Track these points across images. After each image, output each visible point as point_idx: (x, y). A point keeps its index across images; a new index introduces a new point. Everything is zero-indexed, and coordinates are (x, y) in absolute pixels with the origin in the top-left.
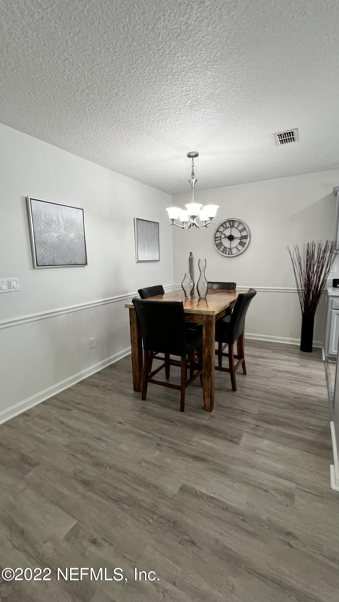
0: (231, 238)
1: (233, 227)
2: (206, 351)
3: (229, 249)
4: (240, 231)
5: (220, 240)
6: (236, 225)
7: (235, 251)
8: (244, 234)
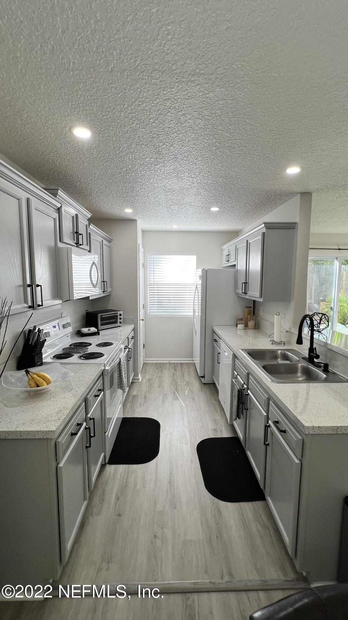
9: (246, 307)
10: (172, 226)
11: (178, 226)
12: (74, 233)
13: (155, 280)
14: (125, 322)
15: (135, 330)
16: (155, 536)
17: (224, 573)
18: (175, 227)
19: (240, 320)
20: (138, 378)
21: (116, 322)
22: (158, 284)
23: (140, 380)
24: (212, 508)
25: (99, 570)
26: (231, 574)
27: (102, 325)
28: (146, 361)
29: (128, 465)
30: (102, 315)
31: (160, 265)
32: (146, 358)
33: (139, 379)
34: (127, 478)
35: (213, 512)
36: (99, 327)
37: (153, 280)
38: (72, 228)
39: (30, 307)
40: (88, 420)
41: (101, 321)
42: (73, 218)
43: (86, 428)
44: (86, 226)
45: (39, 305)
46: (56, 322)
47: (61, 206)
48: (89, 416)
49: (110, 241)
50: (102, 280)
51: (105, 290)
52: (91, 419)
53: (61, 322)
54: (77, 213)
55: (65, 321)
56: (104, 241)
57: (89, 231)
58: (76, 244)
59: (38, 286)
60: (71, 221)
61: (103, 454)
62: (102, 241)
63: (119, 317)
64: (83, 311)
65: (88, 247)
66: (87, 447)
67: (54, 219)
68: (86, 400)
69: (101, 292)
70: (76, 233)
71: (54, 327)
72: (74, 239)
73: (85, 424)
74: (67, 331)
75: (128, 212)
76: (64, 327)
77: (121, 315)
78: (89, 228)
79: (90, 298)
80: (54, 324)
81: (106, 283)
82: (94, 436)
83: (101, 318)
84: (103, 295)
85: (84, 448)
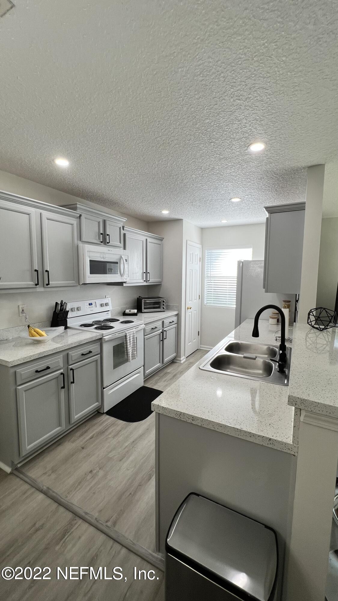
9: (285, 301)
10: (221, 221)
11: (227, 221)
12: (100, 234)
13: (212, 273)
14: (168, 308)
15: (178, 316)
16: (91, 471)
17: (111, 519)
18: (224, 222)
19: (275, 314)
20: (180, 359)
21: (159, 308)
22: (214, 277)
23: (182, 362)
24: (147, 473)
25: (45, 474)
26: (115, 524)
27: (145, 309)
28: (201, 347)
29: (117, 419)
30: (145, 300)
31: (219, 259)
32: (201, 344)
33: (180, 361)
34: (109, 427)
35: (145, 476)
36: (143, 310)
37: (210, 273)
38: (97, 230)
39: (36, 285)
40: (69, 370)
41: (144, 305)
42: (99, 223)
43: (62, 374)
44: (120, 228)
45: (47, 285)
46: (95, 301)
47: (80, 216)
48: (70, 367)
49: (161, 240)
50: (144, 271)
51: (148, 280)
52: (71, 369)
53: (99, 302)
54: (105, 219)
55: (104, 301)
56: (149, 240)
57: (125, 232)
58: (102, 242)
59: (47, 271)
60: (97, 225)
61: (97, 403)
62: (146, 239)
63: (162, 303)
64: (136, 296)
65: (122, 245)
66: (62, 388)
67: (72, 225)
68: (68, 354)
69: (142, 281)
70: (101, 234)
71: (90, 304)
72: (99, 239)
73: (62, 371)
74: (105, 308)
75: (165, 213)
76: (102, 305)
77: (164, 302)
78: (123, 229)
79: (124, 285)
80: (90, 302)
81: (148, 274)
82: (73, 382)
83: (144, 303)
84: (145, 284)
85: (60, 387)
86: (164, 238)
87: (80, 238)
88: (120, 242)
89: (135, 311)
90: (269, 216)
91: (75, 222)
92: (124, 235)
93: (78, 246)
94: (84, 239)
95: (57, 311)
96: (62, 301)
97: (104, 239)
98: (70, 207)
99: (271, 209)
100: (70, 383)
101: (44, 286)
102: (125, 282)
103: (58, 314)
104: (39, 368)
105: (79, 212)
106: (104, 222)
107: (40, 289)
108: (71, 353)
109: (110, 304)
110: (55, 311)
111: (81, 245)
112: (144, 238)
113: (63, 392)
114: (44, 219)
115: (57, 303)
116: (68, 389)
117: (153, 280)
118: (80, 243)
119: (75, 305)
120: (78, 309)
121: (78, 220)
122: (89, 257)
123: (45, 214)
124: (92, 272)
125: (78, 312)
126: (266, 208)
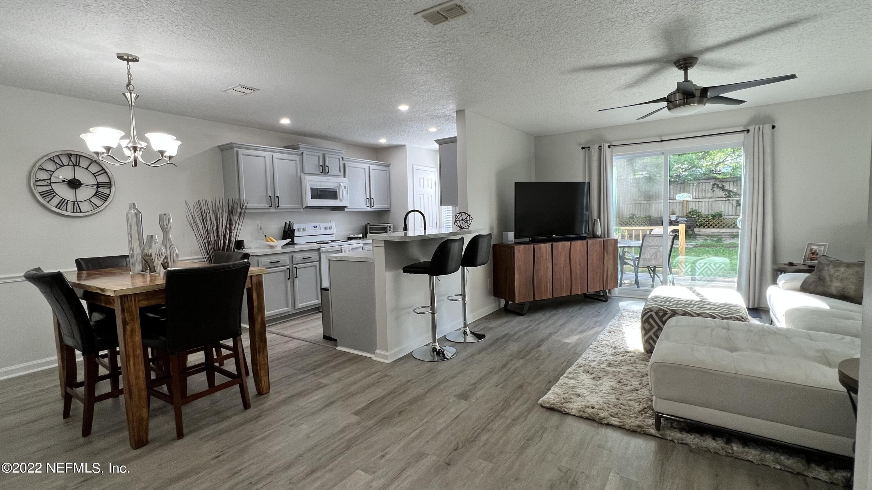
0: (74, 184)
1: (79, 166)
2: (259, 318)
3: (74, 202)
4: (93, 174)
5: (50, 185)
6: (84, 163)
7: (85, 207)
8: (102, 179)
12: (319, 166)
27: (370, 233)
30: (371, 226)
36: (369, 235)
38: (317, 163)
39: (270, 207)
40: (294, 268)
41: (370, 231)
42: (319, 157)
43: (288, 269)
44: (339, 159)
45: (278, 207)
46: (319, 224)
47: (302, 153)
48: (295, 266)
49: (388, 166)
50: (368, 197)
51: (372, 205)
52: (295, 267)
53: (323, 225)
54: (324, 153)
55: (328, 225)
56: (372, 167)
57: (344, 162)
58: (321, 173)
59: (277, 197)
60: (317, 159)
61: (317, 301)
62: (369, 167)
63: (388, 228)
64: (364, 223)
65: (342, 173)
66: (289, 279)
67: (296, 161)
68: (292, 256)
69: (365, 207)
70: (321, 166)
71: (315, 227)
72: (319, 170)
73: (288, 267)
74: (328, 231)
75: (383, 141)
76: (326, 228)
77: (390, 227)
78: (343, 160)
79: (346, 209)
80: (315, 225)
81: (372, 200)
82: (296, 278)
83: (370, 228)
84: (369, 209)
85: (287, 279)
86: (390, 164)
87: (302, 170)
88: (340, 172)
89: (361, 236)
90: (440, 147)
91: (298, 158)
92: (344, 164)
93: (301, 177)
94: (305, 171)
95: (286, 229)
96: (290, 222)
97: (324, 170)
98: (291, 147)
99: (440, 141)
100: (294, 277)
101: (275, 208)
102: (345, 207)
103: (287, 232)
104: (273, 260)
105: (301, 150)
106: (324, 155)
107: (272, 210)
108: (295, 255)
109: (334, 227)
110: (284, 230)
111: (303, 176)
112: (366, 166)
113: (289, 283)
114: (275, 159)
115: (286, 223)
116: (293, 282)
117: (377, 206)
118: (302, 174)
119: (302, 226)
120: (304, 230)
121: (301, 156)
122: (310, 185)
123: (276, 155)
124: (313, 197)
125: (304, 232)
126: (436, 141)
